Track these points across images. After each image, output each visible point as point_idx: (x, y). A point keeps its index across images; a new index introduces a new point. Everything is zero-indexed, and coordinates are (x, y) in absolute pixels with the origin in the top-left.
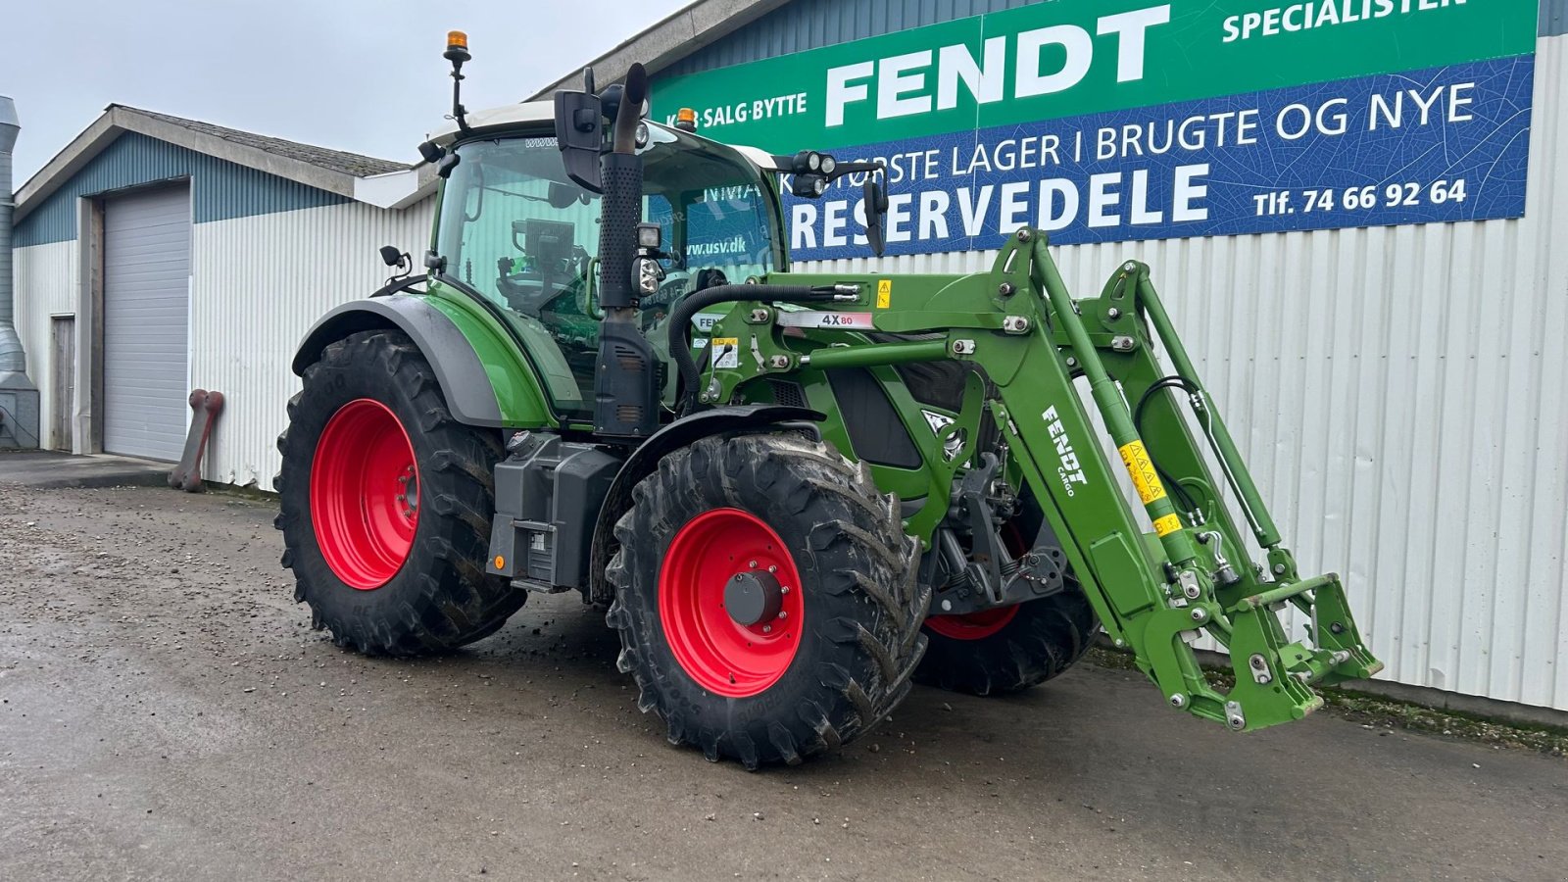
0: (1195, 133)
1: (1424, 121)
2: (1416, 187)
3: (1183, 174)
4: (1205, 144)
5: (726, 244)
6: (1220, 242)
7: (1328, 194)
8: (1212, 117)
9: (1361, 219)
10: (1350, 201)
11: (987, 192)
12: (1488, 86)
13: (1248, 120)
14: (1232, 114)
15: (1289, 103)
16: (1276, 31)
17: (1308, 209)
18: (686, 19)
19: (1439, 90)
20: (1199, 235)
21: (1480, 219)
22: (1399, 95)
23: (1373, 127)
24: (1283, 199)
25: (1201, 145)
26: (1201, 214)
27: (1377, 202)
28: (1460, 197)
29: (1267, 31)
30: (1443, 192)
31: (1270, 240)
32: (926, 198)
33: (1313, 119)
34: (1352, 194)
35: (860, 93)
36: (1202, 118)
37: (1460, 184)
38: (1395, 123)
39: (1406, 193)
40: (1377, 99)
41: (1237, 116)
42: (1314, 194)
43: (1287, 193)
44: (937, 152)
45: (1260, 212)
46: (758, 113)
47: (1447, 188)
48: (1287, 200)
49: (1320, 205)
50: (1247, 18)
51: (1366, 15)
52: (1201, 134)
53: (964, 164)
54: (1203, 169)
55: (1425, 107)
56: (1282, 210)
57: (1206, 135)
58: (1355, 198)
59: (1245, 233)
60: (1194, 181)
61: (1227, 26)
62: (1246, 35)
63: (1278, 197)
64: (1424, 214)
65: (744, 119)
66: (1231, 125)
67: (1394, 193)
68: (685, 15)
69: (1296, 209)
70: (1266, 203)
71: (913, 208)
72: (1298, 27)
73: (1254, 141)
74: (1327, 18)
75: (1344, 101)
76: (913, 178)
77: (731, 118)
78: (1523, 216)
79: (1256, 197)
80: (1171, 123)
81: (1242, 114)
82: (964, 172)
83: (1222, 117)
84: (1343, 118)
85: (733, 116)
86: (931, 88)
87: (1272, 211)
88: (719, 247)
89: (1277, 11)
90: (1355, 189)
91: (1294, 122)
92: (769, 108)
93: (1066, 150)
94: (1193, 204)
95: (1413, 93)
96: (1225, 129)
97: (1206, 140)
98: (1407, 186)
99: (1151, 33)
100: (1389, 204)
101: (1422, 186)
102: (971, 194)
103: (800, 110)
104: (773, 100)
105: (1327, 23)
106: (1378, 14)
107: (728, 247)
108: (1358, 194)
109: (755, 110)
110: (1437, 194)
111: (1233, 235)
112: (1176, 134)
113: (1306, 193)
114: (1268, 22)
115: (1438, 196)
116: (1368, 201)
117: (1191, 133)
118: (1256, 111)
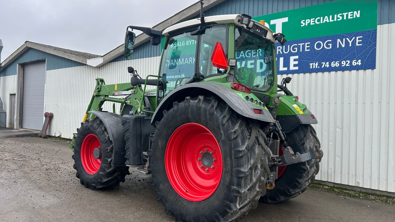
0: (295, 48)
1: (350, 45)
2: (349, 62)
3: (292, 58)
4: (297, 51)
6: (302, 75)
7: (328, 63)
8: (299, 44)
9: (336, 69)
10: (333, 65)
11: (244, 62)
12: (366, 37)
13: (308, 45)
14: (304, 44)
15: (318, 41)
16: (314, 24)
17: (323, 67)
18: (170, 20)
19: (354, 38)
20: (296, 73)
21: (365, 69)
22: (344, 39)
23: (338, 47)
24: (317, 64)
25: (296, 51)
26: (297, 68)
27: (340, 65)
28: (360, 64)
29: (312, 24)
30: (355, 63)
31: (314, 74)
33: (323, 45)
34: (333, 63)
36: (296, 45)
37: (360, 61)
38: (343, 46)
39: (347, 63)
40: (339, 40)
41: (305, 44)
42: (324, 63)
43: (318, 63)
45: (311, 67)
46: (188, 44)
47: (357, 62)
48: (318, 65)
49: (326, 66)
50: (307, 20)
51: (335, 20)
52: (296, 48)
53: (238, 56)
54: (297, 57)
55: (350, 42)
56: (316, 67)
57: (298, 49)
58: (334, 64)
59: (308, 73)
60: (295, 60)
61: (302, 22)
62: (306, 25)
63: (315, 64)
64: (351, 68)
65: (184, 45)
66: (303, 46)
67: (344, 63)
68: (169, 19)
69: (320, 67)
70: (313, 65)
72: (319, 23)
73: (309, 50)
74: (326, 20)
75: (331, 41)
77: (181, 45)
78: (375, 68)
79: (310, 64)
80: (289, 46)
81: (306, 44)
82: (238, 58)
83: (301, 44)
84: (331, 45)
85: (181, 44)
87: (314, 67)
88: (178, 76)
89: (314, 19)
90: (334, 62)
91: (319, 45)
92: (190, 43)
93: (263, 52)
94: (295, 66)
95: (347, 39)
96: (302, 47)
97: (297, 50)
98: (347, 61)
99: (284, 24)
100: (342, 66)
101: (350, 61)
102: (240, 63)
105: (326, 22)
106: (338, 20)
108: (335, 63)
109: (187, 43)
110: (354, 63)
111: (305, 73)
112: (290, 48)
113: (322, 63)
114: (312, 21)
115: (354, 64)
116: (337, 65)
117: (294, 48)
118: (309, 43)
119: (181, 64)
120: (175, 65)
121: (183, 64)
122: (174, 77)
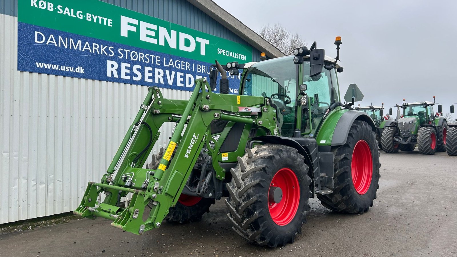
5: (73, 68)
7: (232, 89)
11: (173, 73)
17: (230, 92)
23: (237, 78)
32: (157, 70)
35: (134, 29)
44: (159, 57)
47: (245, 92)
51: (236, 57)
53: (167, 64)
61: (218, 50)
65: (81, 18)
71: (153, 72)
76: (153, 63)
77: (74, 15)
82: (167, 66)
85: (75, 14)
86: (157, 37)
88: (69, 69)
93: (191, 67)
99: (206, 45)
102: (169, 73)
103: (109, 25)
104: (96, 16)
107: (74, 69)
109: (87, 17)
113: (230, 89)
119: (75, 48)
120: (60, 46)
121: (80, 49)
122: (60, 67)
